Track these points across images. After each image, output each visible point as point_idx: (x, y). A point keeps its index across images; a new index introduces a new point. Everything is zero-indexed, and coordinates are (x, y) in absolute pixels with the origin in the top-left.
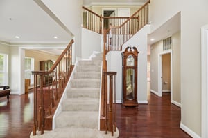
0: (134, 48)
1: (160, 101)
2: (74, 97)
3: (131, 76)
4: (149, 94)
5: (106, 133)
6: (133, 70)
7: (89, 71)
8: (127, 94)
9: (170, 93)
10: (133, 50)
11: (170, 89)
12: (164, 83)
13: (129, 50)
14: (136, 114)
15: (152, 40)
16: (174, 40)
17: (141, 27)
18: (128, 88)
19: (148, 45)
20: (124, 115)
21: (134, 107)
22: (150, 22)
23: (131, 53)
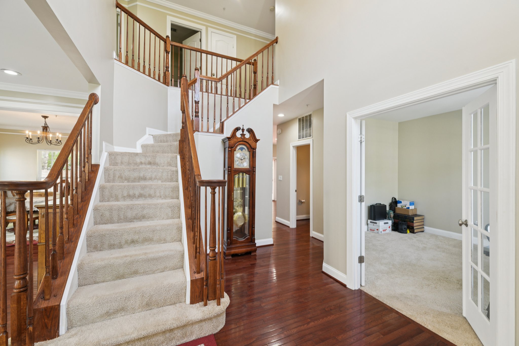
0: (250, 131)
1: (293, 237)
2: (112, 247)
3: (243, 189)
4: (273, 226)
5: (206, 305)
6: (247, 177)
7: (145, 179)
8: (235, 229)
9: (308, 220)
10: (247, 135)
11: (308, 213)
12: (299, 203)
13: (239, 134)
14: (253, 266)
15: (281, 115)
16: (315, 121)
17: (262, 89)
18: (236, 216)
19: (274, 124)
20: (229, 272)
21: (248, 253)
22: (277, 82)
23: (243, 141)
